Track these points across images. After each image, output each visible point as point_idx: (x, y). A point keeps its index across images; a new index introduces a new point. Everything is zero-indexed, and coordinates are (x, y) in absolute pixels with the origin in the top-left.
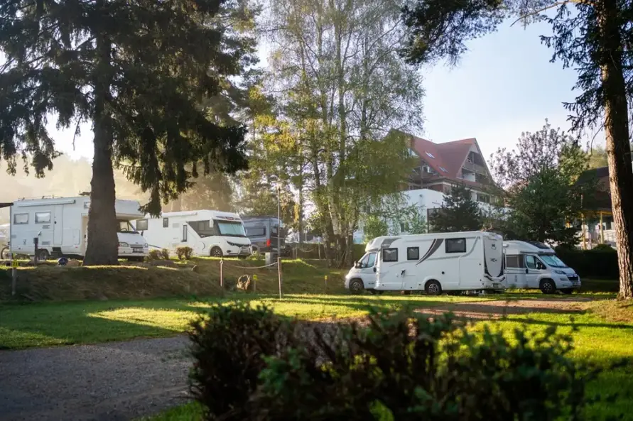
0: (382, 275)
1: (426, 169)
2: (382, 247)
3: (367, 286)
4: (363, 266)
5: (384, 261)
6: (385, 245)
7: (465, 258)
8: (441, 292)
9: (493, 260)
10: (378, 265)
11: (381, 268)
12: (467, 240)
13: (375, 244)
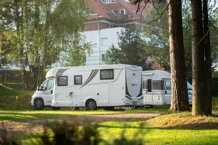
0: (56, 95)
1: (123, 12)
2: (57, 75)
3: (46, 104)
4: (43, 89)
5: (58, 85)
6: (59, 74)
7: (113, 83)
8: (96, 108)
9: (133, 85)
10: (54, 88)
11: (56, 90)
12: (114, 71)
13: (53, 72)
